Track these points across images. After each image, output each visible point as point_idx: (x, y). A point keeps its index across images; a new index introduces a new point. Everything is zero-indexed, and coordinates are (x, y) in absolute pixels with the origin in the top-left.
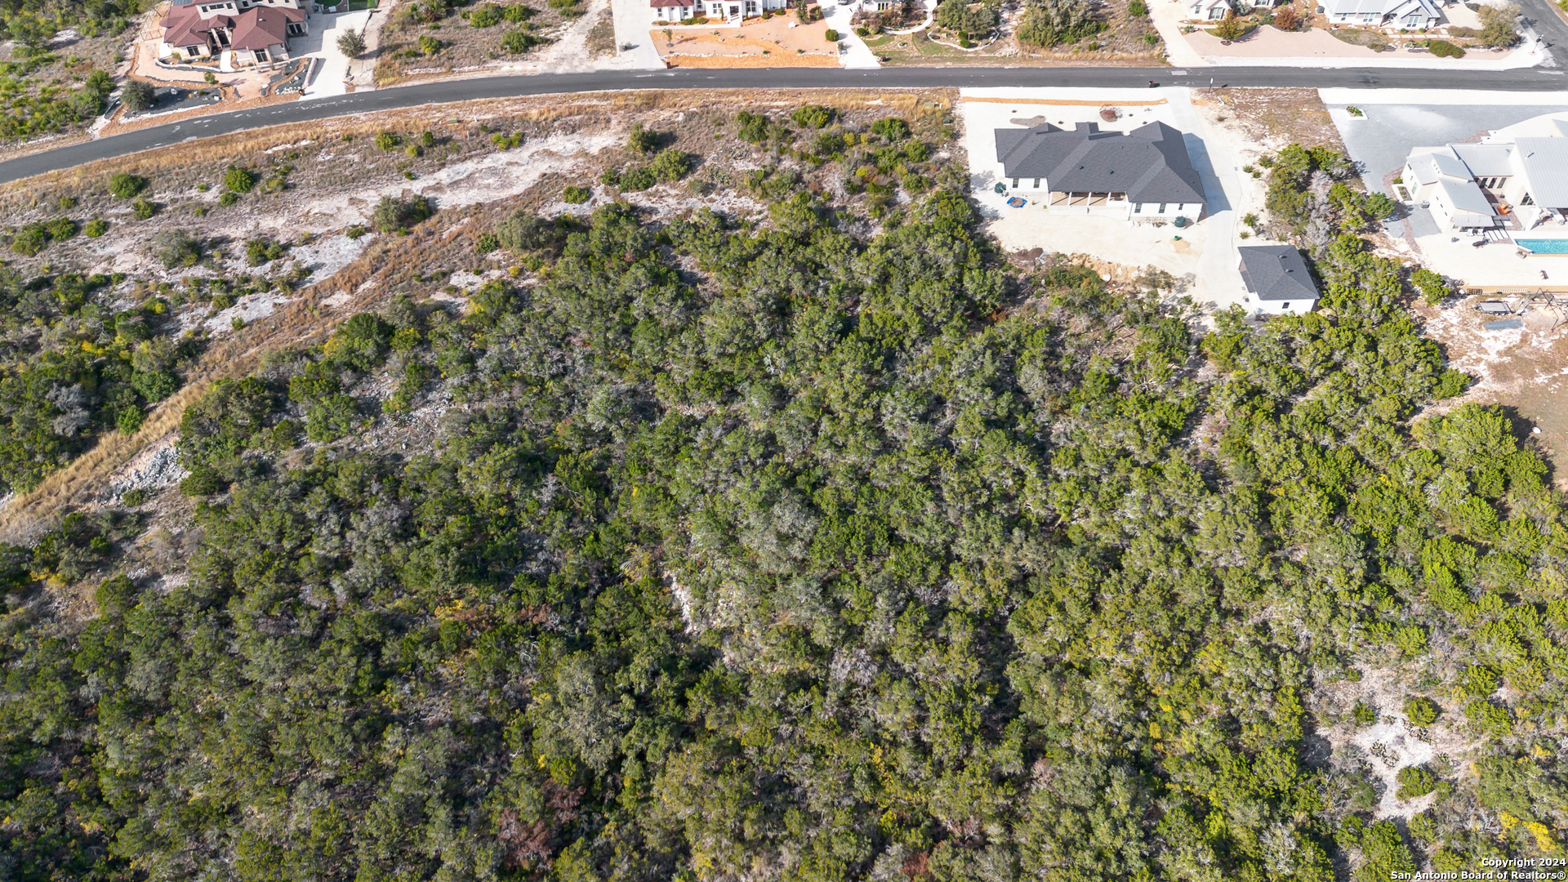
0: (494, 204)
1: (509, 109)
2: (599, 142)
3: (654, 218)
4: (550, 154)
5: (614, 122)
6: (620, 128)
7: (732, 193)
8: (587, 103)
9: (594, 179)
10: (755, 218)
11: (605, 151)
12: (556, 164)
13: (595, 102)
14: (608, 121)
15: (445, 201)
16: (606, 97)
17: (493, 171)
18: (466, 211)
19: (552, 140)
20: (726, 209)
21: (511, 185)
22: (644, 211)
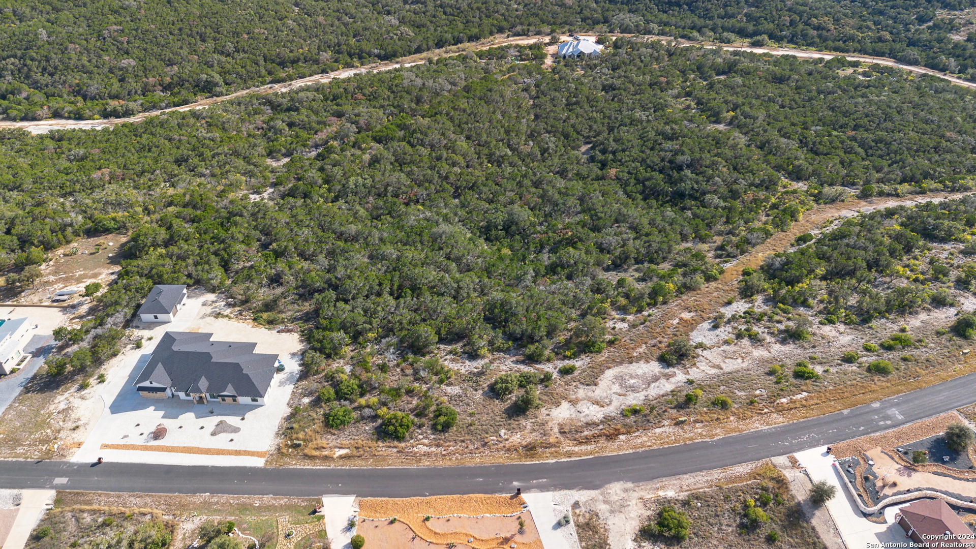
0: (621, 363)
1: (645, 439)
2: (563, 413)
3: (514, 359)
4: (597, 403)
5: (556, 430)
6: (550, 424)
7: (463, 371)
8: (583, 447)
9: (559, 382)
10: (448, 357)
11: (558, 404)
12: (590, 394)
13: (576, 449)
14: (562, 433)
15: (654, 367)
16: (569, 454)
17: (634, 389)
18: (638, 359)
19: (600, 416)
20: (467, 363)
21: (616, 377)
22: (523, 362)
